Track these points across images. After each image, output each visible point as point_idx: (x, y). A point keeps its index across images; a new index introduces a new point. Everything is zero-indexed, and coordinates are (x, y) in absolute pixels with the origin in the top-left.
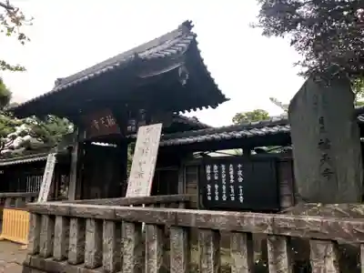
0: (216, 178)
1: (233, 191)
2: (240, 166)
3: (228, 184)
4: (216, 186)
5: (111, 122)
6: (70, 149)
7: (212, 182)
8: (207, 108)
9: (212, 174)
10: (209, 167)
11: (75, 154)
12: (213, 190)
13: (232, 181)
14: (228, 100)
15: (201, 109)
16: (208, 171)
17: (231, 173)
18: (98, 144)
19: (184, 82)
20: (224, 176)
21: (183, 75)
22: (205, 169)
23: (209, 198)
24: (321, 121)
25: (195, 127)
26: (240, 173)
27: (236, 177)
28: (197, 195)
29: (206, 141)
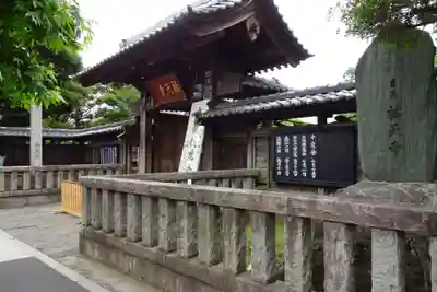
0: (287, 150)
1: (304, 165)
2: (313, 137)
3: (300, 158)
4: (287, 160)
5: (176, 88)
6: (138, 118)
7: (283, 155)
8: (286, 66)
9: (283, 146)
10: (279, 139)
11: (143, 124)
12: (283, 164)
13: (304, 154)
14: (311, 56)
15: (279, 68)
16: (279, 143)
17: (304, 145)
18: (169, 112)
19: (254, 37)
20: (295, 149)
21: (253, 29)
22: (275, 141)
23: (279, 173)
24: (393, 83)
25: (273, 90)
26: (313, 144)
27: (309, 149)
28: (266, 170)
29: (273, 109)
